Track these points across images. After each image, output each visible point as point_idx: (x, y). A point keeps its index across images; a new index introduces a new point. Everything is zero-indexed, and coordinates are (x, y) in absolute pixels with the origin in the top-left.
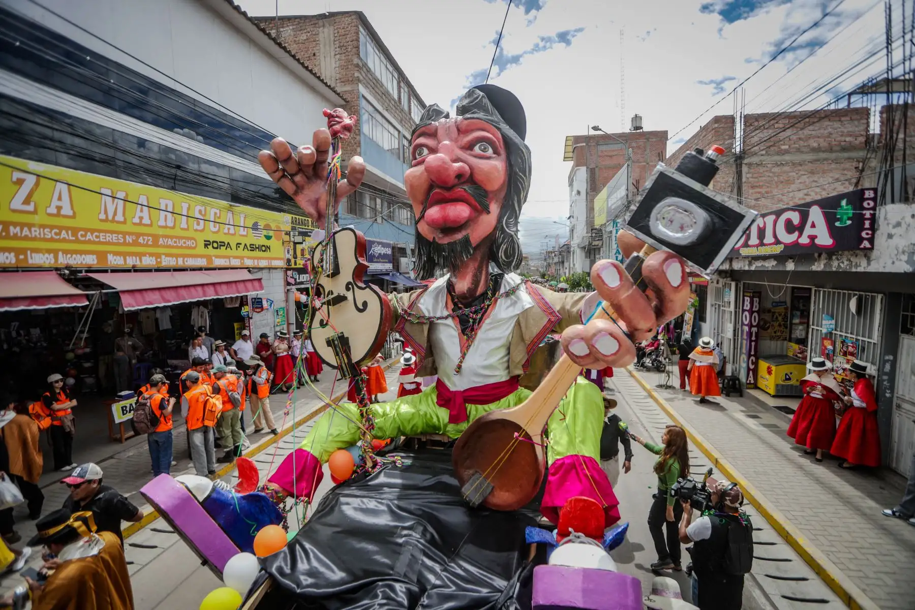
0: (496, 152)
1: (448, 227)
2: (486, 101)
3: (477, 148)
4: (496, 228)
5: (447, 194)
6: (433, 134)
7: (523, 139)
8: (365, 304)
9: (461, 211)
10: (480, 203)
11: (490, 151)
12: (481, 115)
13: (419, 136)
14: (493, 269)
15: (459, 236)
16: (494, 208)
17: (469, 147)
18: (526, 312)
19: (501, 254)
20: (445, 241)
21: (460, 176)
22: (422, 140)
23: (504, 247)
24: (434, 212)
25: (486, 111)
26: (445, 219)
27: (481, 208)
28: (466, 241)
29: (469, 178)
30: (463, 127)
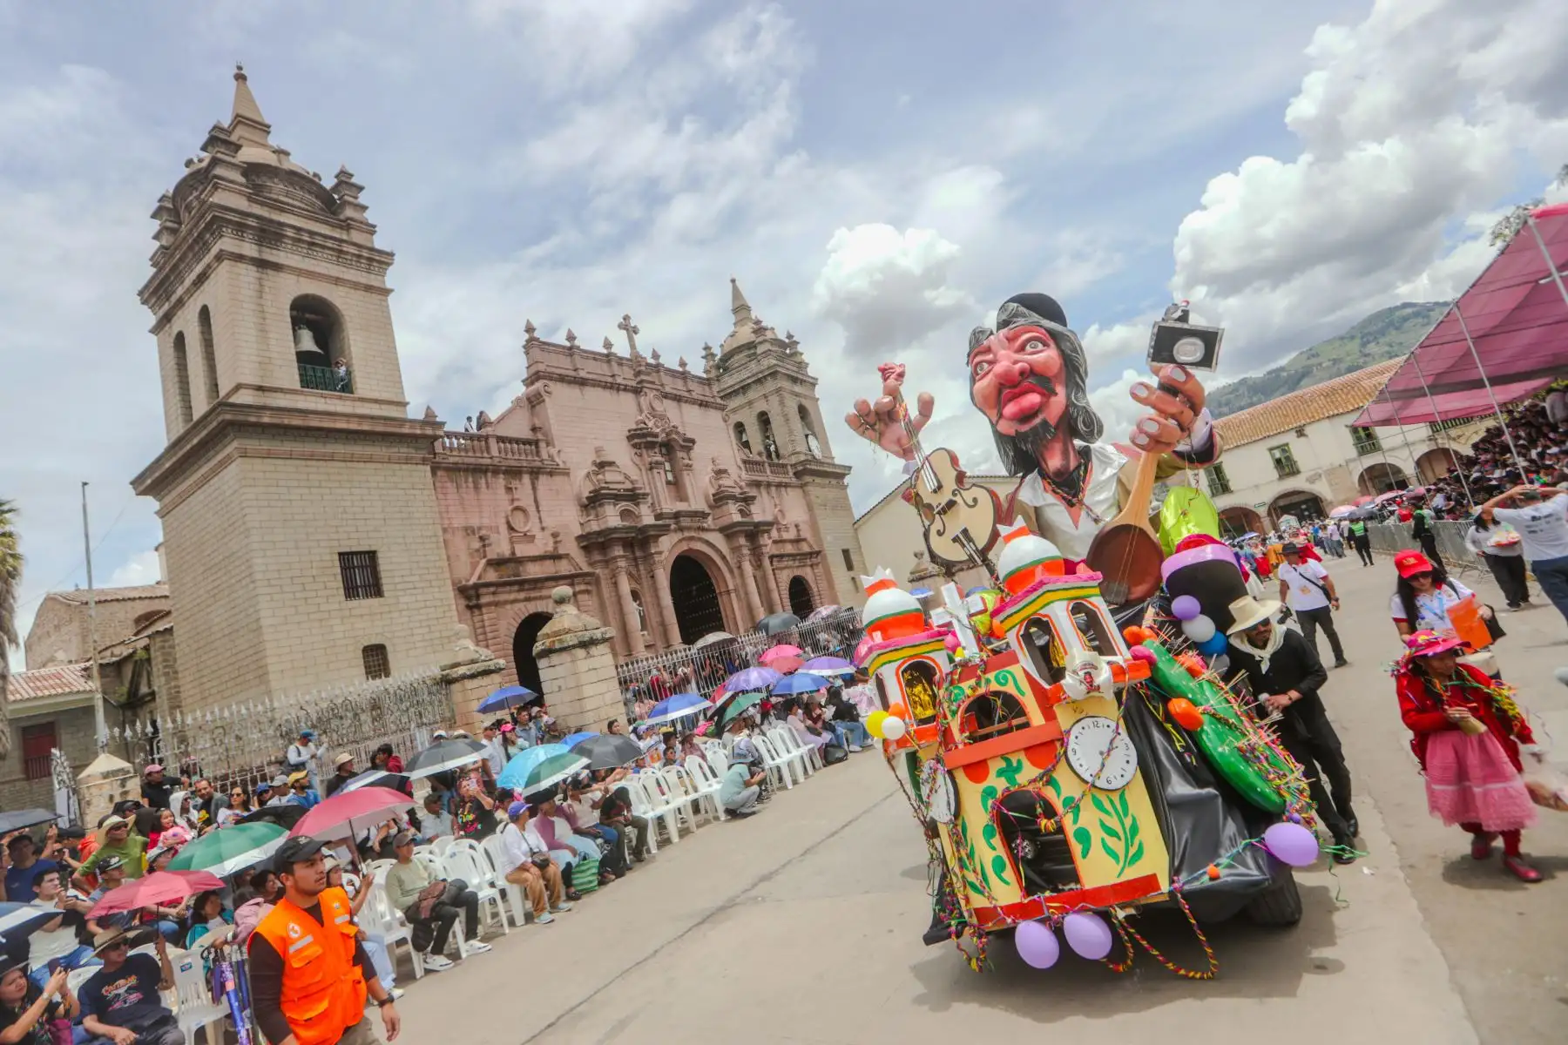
0: (1045, 344)
1: (1025, 416)
2: (1022, 309)
3: (1028, 348)
4: (1067, 407)
5: (1017, 390)
6: (988, 350)
7: (1065, 325)
8: (975, 500)
9: (1034, 398)
10: (1046, 388)
11: (1040, 346)
12: (1021, 321)
13: (976, 355)
14: (1078, 443)
15: (1037, 421)
16: (1061, 390)
17: (1022, 349)
18: (1122, 467)
19: (1081, 426)
20: (1025, 428)
21: (1022, 373)
22: (978, 359)
23: (1080, 420)
24: (1010, 409)
25: (1024, 316)
26: (1022, 410)
27: (1048, 393)
28: (1045, 423)
29: (1031, 372)
30: (1010, 336)
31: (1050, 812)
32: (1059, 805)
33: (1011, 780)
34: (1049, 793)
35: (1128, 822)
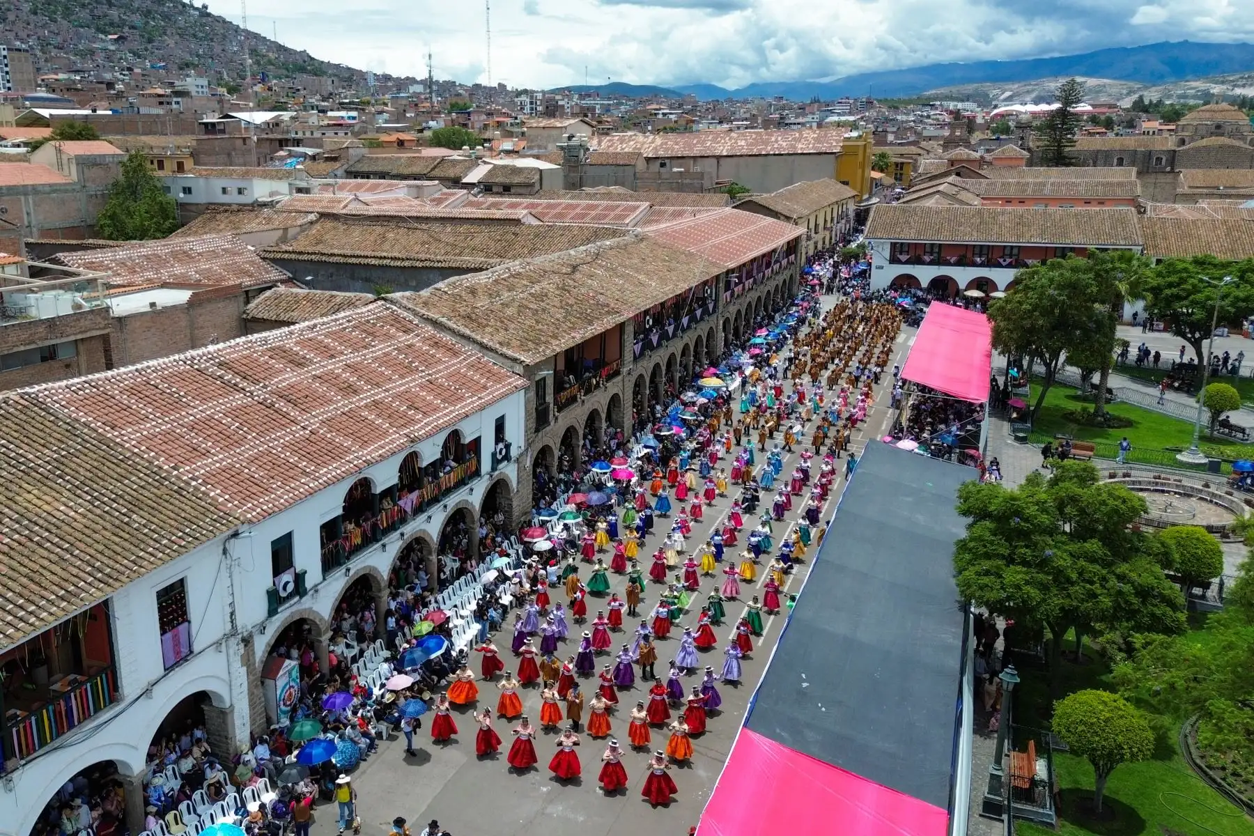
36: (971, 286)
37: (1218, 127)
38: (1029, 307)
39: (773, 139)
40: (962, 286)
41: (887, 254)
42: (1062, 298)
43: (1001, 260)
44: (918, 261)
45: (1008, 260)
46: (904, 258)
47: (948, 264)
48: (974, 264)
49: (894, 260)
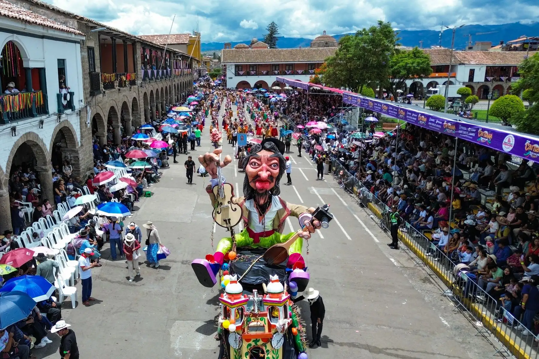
4: (274, 186)
6: (259, 160)
11: (276, 166)
17: (271, 165)
18: (280, 210)
20: (261, 192)
27: (271, 182)
28: (266, 191)
29: (270, 175)
30: (269, 159)
31: (263, 352)
32: (265, 351)
33: (256, 343)
34: (264, 348)
35: (277, 356)
36: (275, 84)
37: (326, 43)
38: (351, 56)
39: (155, 38)
40: (270, 85)
41: (233, 71)
42: (369, 47)
43: (287, 71)
44: (248, 74)
45: (290, 71)
46: (241, 73)
47: (262, 75)
48: (275, 74)
49: (237, 74)
